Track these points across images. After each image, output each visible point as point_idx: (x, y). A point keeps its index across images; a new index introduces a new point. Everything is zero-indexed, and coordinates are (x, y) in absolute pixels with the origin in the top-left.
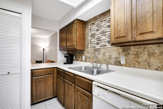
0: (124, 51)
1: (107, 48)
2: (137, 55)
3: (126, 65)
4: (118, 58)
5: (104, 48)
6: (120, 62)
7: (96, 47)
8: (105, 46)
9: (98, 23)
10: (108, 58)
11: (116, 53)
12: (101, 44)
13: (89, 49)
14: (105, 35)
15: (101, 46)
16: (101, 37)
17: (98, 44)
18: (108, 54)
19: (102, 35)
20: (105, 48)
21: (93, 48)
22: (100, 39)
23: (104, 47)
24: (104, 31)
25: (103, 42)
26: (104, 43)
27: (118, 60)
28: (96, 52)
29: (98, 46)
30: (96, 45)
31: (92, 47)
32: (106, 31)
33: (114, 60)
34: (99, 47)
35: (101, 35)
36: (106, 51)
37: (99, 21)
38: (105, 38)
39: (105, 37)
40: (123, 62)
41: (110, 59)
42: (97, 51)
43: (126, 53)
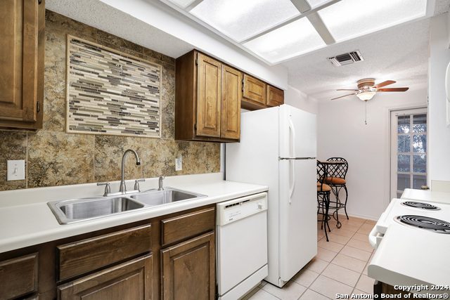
0: (180, 148)
1: (145, 138)
2: (197, 155)
3: (183, 173)
4: (171, 161)
5: (137, 137)
6: (173, 168)
7: (105, 131)
8: (140, 132)
9: (118, 61)
10: (147, 163)
11: (167, 150)
12: (127, 126)
13: (68, 131)
14: (141, 106)
15: (127, 131)
16: (126, 104)
17: (114, 122)
18: (149, 153)
19: (130, 101)
20: (140, 137)
21: (92, 130)
22: (124, 111)
23: (139, 135)
24: (139, 94)
25: (133, 121)
26: (138, 124)
27: (170, 164)
28: (105, 146)
29: (113, 127)
30: (106, 125)
31: (86, 127)
32: (143, 95)
33: (162, 165)
34: (119, 133)
35: (127, 99)
36: (141, 145)
37: (122, 58)
38: (141, 113)
39: (140, 109)
40: (179, 168)
41: (152, 165)
42: (112, 144)
43: (183, 152)
